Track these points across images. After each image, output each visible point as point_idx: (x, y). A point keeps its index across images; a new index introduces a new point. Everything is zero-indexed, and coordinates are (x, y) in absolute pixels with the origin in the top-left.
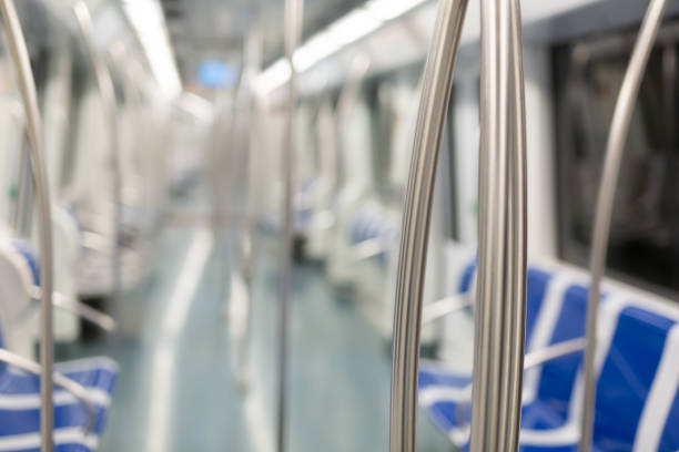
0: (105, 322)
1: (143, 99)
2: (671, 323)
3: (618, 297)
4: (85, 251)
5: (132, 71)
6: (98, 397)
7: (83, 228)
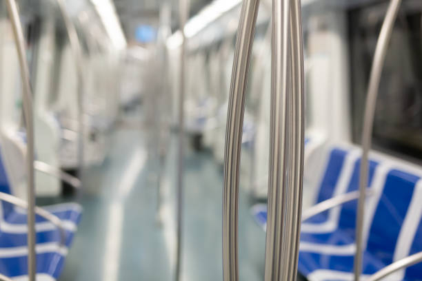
0: (75, 182)
1: (100, 50)
2: (417, 178)
3: (387, 164)
4: (64, 142)
5: (94, 31)
6: (69, 226)
7: (63, 127)
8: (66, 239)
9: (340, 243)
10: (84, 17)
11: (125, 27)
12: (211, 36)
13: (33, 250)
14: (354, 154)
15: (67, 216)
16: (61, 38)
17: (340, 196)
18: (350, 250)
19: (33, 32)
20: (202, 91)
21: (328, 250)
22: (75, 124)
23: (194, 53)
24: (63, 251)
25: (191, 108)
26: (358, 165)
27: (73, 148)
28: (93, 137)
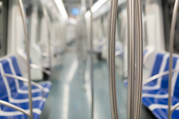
0: (48, 72)
1: (57, 20)
4: (43, 57)
5: (54, 11)
6: (47, 90)
7: (43, 51)
8: (46, 95)
9: (162, 93)
10: (50, 4)
11: (67, 9)
12: (103, 10)
13: (31, 100)
14: (167, 56)
15: (45, 86)
16: (40, 14)
17: (162, 73)
18: (166, 96)
19: (29, 11)
20: (101, 35)
21: (157, 96)
22: (47, 50)
23: (97, 19)
24: (44, 100)
25: (96, 42)
26: (168, 60)
27: (47, 60)
28: (55, 56)
